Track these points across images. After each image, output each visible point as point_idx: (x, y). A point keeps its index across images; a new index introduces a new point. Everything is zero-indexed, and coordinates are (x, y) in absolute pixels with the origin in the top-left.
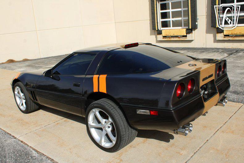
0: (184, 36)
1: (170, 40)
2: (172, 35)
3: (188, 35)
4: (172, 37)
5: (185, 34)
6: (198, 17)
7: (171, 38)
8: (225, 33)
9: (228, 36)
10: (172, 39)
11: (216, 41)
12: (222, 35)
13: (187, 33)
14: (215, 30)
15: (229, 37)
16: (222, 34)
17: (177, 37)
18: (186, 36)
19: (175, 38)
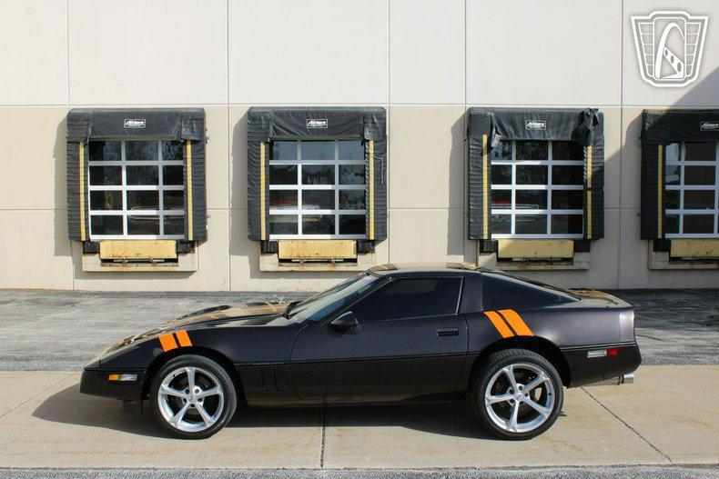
0: (167, 260)
1: (125, 269)
2: (132, 256)
3: (180, 258)
4: (132, 261)
5: (175, 256)
6: (209, 212)
7: (129, 265)
8: (283, 254)
9: (289, 261)
10: (133, 268)
11: (258, 273)
12: (274, 258)
13: (178, 253)
14: (257, 246)
15: (291, 264)
16: (275, 255)
17: (148, 261)
18: (175, 261)
19: (142, 264)
